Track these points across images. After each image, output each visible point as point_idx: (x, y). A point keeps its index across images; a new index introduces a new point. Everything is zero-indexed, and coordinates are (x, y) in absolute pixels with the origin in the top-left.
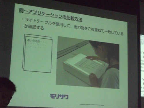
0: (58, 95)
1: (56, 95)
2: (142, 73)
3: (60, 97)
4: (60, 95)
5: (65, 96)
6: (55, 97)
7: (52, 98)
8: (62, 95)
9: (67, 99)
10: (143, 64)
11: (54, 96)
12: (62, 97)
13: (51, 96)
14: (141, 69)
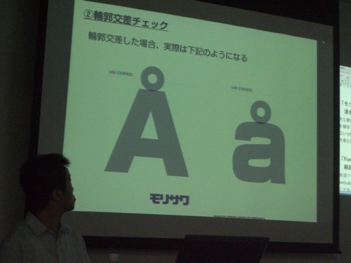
0: (167, 196)
1: (162, 195)
2: (342, 145)
3: (172, 200)
4: (172, 196)
5: (181, 198)
6: (161, 201)
7: (155, 202)
8: (174, 196)
9: (186, 204)
10: (345, 126)
11: (158, 199)
12: (174, 201)
13: (151, 198)
14: (342, 137)
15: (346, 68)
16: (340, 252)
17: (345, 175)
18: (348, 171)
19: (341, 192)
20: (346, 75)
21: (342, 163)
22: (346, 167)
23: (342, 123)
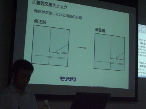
0: (67, 77)
1: (65, 77)
2: (139, 57)
3: (69, 79)
4: (69, 77)
5: (73, 78)
6: (64, 80)
8: (70, 78)
9: (75, 81)
10: (140, 49)
11: (63, 79)
12: (70, 79)
13: (60, 79)
14: (139, 54)
15: (141, 25)
16: (138, 101)
17: (140, 69)
18: (141, 68)
19: (138, 76)
20: (141, 28)
21: (139, 64)
22: (141, 66)
23: (139, 48)
